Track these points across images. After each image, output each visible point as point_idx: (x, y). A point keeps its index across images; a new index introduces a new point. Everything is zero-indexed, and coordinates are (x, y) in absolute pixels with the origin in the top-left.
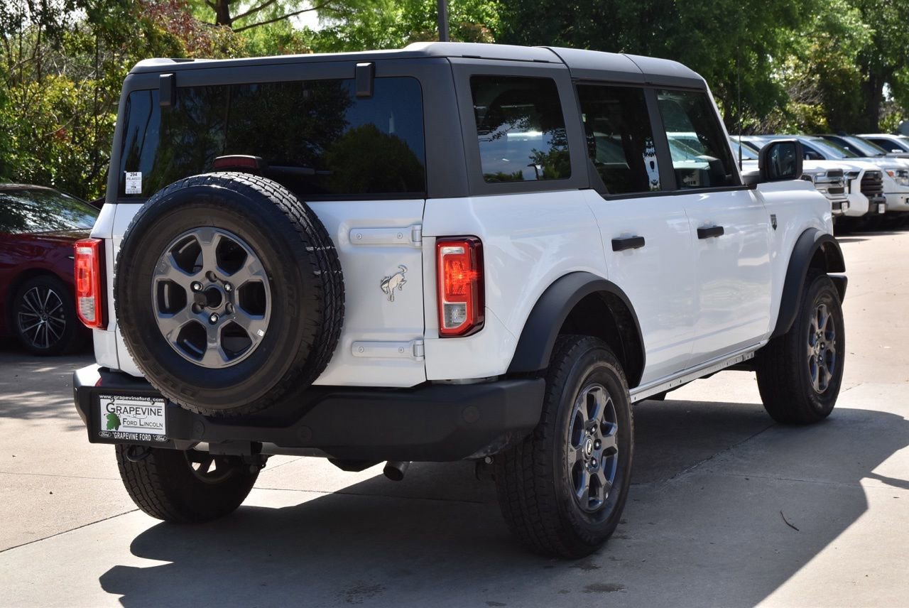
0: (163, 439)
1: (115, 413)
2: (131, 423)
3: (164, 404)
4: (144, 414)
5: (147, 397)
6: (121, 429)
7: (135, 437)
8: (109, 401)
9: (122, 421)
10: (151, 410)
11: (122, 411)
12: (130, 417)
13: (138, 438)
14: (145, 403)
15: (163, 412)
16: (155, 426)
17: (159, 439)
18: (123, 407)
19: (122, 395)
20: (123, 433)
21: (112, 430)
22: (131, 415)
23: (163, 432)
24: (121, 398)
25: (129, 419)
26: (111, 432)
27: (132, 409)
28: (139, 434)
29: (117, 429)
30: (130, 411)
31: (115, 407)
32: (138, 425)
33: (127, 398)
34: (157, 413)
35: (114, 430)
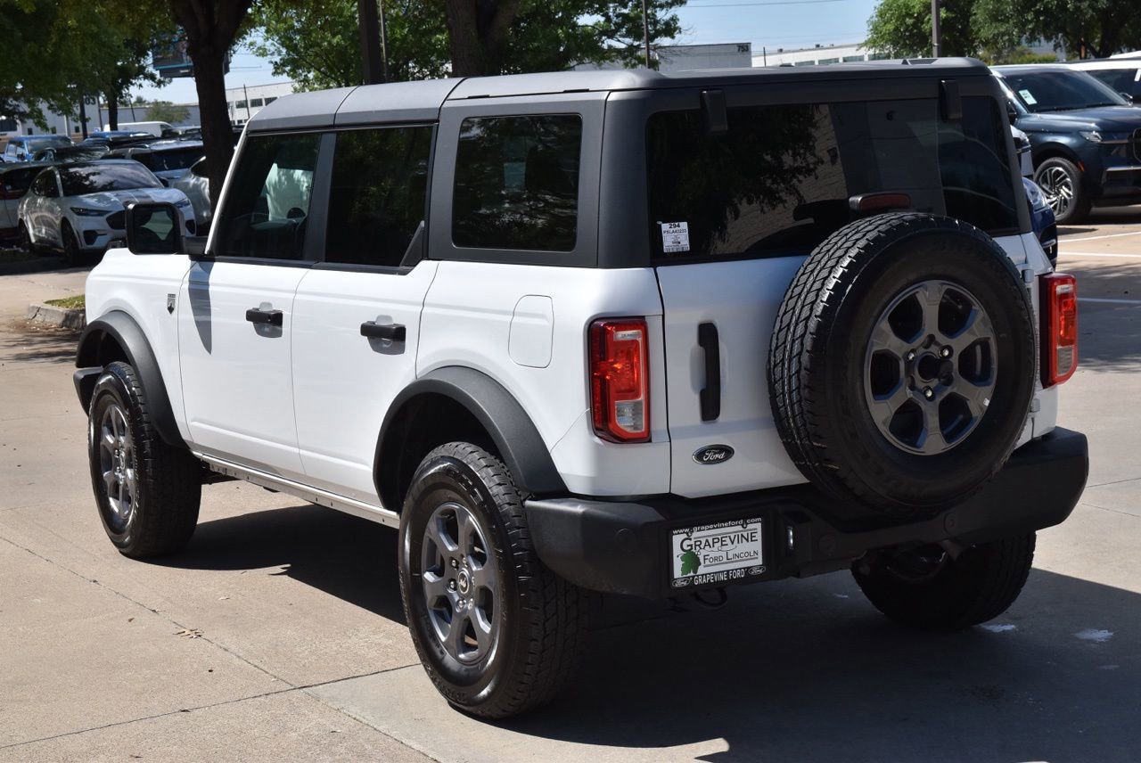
0: (761, 571)
1: (693, 550)
2: (716, 559)
3: (760, 524)
4: (733, 543)
5: (739, 520)
6: (701, 570)
7: (722, 577)
8: (685, 536)
9: (702, 560)
10: (742, 536)
11: (702, 546)
12: (713, 552)
13: (728, 577)
14: (732, 529)
15: (759, 536)
16: (749, 556)
17: (755, 571)
18: (703, 541)
19: (704, 525)
20: (706, 575)
21: (689, 575)
22: (715, 549)
23: (759, 561)
24: (703, 528)
25: (712, 555)
26: (689, 577)
27: (716, 540)
28: (728, 571)
29: (695, 572)
30: (714, 543)
31: (692, 542)
32: (725, 560)
33: (711, 526)
34: (750, 539)
35: (692, 574)
